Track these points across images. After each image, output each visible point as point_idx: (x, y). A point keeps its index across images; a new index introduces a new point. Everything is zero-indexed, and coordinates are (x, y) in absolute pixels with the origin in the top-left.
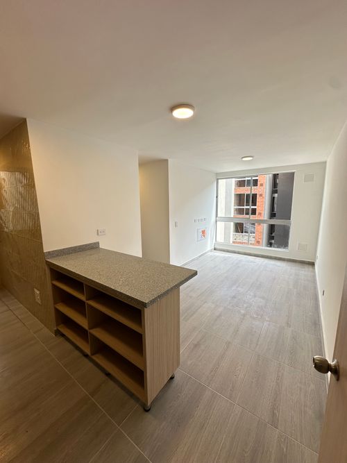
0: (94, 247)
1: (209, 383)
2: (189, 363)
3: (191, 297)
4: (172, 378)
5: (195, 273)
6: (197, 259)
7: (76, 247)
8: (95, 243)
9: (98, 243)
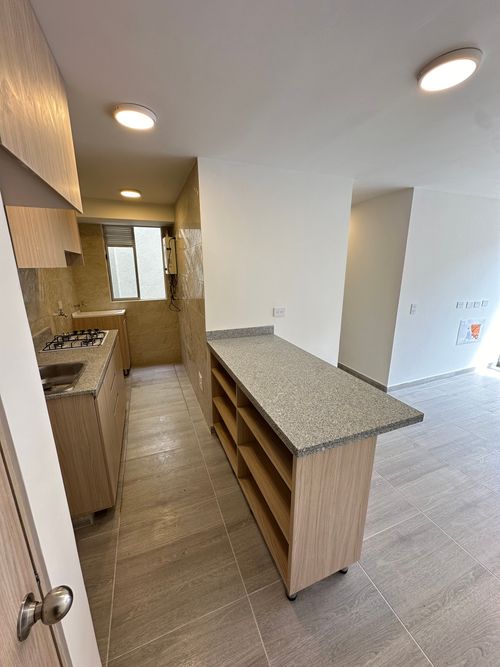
0: (266, 332)
1: (412, 625)
2: (380, 563)
3: (416, 445)
4: (343, 572)
5: (420, 418)
6: (450, 376)
7: (242, 330)
8: (268, 328)
9: (273, 328)
